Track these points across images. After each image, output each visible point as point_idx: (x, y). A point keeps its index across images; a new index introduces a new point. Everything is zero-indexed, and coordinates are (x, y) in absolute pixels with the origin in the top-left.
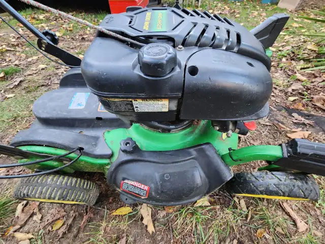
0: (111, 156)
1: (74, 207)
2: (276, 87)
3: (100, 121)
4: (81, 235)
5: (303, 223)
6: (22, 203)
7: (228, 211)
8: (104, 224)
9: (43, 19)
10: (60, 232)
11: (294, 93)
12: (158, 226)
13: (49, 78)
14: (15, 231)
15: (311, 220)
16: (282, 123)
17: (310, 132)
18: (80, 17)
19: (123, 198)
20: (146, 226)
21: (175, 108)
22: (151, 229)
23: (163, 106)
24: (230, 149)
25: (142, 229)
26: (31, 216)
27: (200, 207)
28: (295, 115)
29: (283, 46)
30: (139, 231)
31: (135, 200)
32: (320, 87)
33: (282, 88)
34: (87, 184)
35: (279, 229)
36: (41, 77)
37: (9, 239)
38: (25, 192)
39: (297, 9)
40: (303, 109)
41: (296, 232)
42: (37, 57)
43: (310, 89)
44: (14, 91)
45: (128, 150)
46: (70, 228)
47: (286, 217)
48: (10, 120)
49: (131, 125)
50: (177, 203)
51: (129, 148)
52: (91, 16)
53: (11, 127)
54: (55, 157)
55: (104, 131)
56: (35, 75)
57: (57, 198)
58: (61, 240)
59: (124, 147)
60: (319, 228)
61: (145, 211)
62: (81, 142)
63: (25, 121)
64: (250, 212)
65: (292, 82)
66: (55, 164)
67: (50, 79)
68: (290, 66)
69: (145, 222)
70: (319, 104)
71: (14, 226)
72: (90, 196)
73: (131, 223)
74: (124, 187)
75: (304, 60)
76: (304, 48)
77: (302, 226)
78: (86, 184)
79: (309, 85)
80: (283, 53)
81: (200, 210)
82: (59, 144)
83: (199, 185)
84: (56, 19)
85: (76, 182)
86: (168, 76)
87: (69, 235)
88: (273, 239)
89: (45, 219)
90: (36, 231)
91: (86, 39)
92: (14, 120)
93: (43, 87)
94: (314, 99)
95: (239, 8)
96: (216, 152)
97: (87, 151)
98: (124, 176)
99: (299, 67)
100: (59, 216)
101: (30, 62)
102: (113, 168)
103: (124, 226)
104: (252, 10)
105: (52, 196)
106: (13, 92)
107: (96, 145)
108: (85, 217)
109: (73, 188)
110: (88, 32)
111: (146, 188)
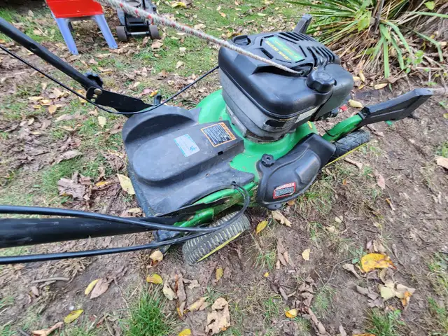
1: (219, 253)
3: (222, 156)
4: (245, 264)
5: (359, 163)
6: (165, 287)
8: (257, 244)
12: (291, 219)
14: (185, 308)
15: (361, 160)
20: (285, 224)
22: (288, 223)
25: (282, 228)
26: (186, 288)
35: (351, 174)
41: (359, 170)
46: (233, 267)
47: (351, 165)
55: (228, 163)
60: (367, 162)
61: (277, 215)
64: (334, 174)
69: (282, 222)
71: (179, 306)
73: (274, 229)
74: (277, 194)
88: (352, 181)
90: (203, 294)
100: (213, 268)
108: (238, 251)
111: (293, 184)
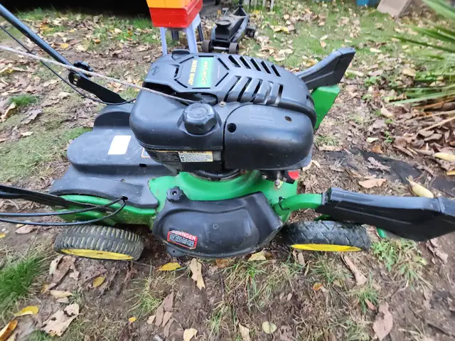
0: (156, 206)
1: (115, 264)
2: (355, 124)
3: (144, 168)
4: (124, 292)
5: (363, 276)
6: (56, 260)
7: (285, 265)
8: (149, 280)
9: (59, 24)
10: (102, 290)
11: (374, 133)
12: (208, 282)
13: (74, 110)
14: (51, 289)
15: (372, 274)
16: (356, 169)
17: (384, 180)
18: (110, 22)
19: (171, 250)
20: (196, 282)
21: (219, 159)
22: (201, 284)
23: (207, 157)
24: (280, 198)
25: (191, 285)
26: (67, 273)
27: (255, 261)
28: (371, 159)
29: (373, 70)
30: (188, 287)
31: (183, 252)
32: (408, 124)
33: (362, 126)
34: (132, 235)
35: (337, 283)
36: (63, 109)
37: (44, 297)
38: (68, 243)
39: (403, 14)
40: (381, 152)
41: (355, 285)
42: (56, 81)
43: (394, 128)
44: (31, 128)
45: (175, 199)
46: (112, 285)
47: (346, 270)
48: (31, 165)
49: (178, 173)
50: (228, 255)
51: (176, 197)
52: (125, 21)
53: (33, 173)
54: (97, 206)
55: (148, 179)
56: (55, 107)
57: (101, 249)
58: (104, 297)
59: (170, 197)
60: (380, 281)
61: (195, 267)
62: (124, 190)
63: (49, 167)
64: (308, 266)
65: (373, 119)
66: (96, 214)
67: (76, 112)
68: (377, 97)
69: (194, 277)
70: (400, 147)
71: (49, 283)
72: (134, 248)
73: (180, 279)
74: (171, 238)
75: (396, 89)
76: (400, 72)
77: (361, 279)
78: (130, 236)
79: (394, 123)
80: (371, 80)
81: (255, 265)
82: (102, 193)
83: (249, 235)
84: (77, 25)
85: (120, 233)
86: (209, 133)
87: (112, 292)
88: (330, 293)
89: (84, 276)
90: (74, 288)
91: (120, 56)
92: (36, 165)
93: (68, 123)
94: (395, 141)
95: (325, 11)
96: (267, 201)
97: (131, 201)
98: (171, 226)
99: (387, 99)
100: (99, 273)
101: (47, 87)
102: (159, 218)
103: (171, 282)
104: (342, 15)
105: (97, 246)
106: (29, 129)
107: (140, 194)
108: (128, 273)
109: (117, 240)
110: (121, 46)
111: (194, 238)
